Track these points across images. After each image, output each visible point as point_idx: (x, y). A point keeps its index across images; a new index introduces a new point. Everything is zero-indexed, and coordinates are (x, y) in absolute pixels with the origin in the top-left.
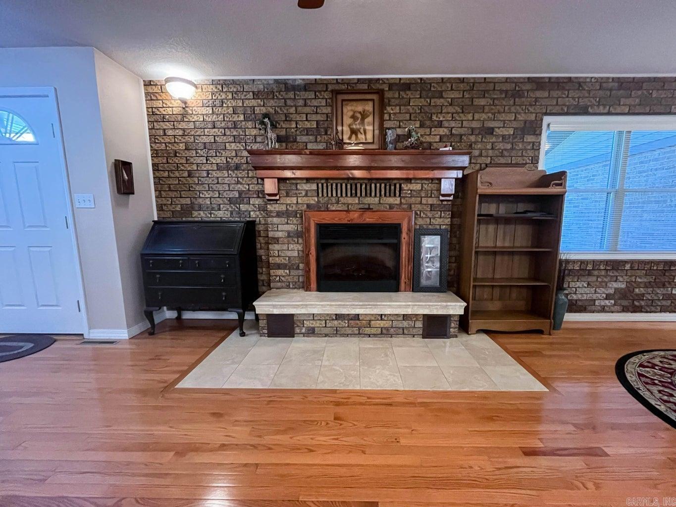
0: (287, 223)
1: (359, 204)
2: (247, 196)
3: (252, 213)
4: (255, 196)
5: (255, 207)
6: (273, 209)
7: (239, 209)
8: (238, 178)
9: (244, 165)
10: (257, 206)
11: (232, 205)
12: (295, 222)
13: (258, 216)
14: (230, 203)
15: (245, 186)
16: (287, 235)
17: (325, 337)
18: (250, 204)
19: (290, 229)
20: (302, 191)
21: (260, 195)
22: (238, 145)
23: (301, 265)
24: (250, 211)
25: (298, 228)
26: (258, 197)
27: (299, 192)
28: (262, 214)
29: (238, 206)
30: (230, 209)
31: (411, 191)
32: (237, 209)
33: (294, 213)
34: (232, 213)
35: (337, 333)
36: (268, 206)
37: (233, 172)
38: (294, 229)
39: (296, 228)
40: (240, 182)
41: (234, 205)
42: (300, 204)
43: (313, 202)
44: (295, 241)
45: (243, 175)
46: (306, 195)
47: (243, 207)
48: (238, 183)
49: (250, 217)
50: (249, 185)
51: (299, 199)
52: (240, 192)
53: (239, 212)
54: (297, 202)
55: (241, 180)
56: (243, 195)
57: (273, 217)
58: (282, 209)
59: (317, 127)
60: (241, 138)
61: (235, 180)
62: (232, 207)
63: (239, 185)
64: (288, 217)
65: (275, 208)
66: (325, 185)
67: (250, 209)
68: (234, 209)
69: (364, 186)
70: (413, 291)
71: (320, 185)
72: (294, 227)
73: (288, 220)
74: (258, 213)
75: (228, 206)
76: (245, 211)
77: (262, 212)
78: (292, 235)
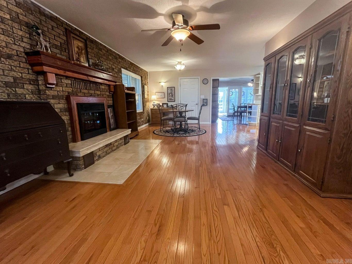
0: (59, 103)
1: (88, 93)
2: (22, 82)
3: (27, 96)
4: (28, 83)
5: (29, 91)
6: (50, 94)
7: (16, 92)
8: (11, 66)
9: (15, 57)
10: (30, 90)
11: (8, 88)
12: (63, 102)
13: (32, 98)
14: (7, 87)
15: (19, 73)
16: (60, 111)
17: (104, 157)
18: (24, 88)
19: (61, 107)
20: (64, 84)
21: (32, 83)
22: (7, 38)
23: (69, 128)
24: (25, 94)
25: (65, 106)
26: (30, 84)
27: (63, 84)
28: (34, 97)
29: (14, 89)
30: (7, 92)
31: (102, 89)
32: (13, 92)
33: (62, 97)
34: (8, 95)
35: (107, 153)
36: (47, 92)
37: (6, 60)
38: (63, 107)
39: (64, 106)
40: (13, 70)
41: (10, 88)
42: (64, 91)
43: (71, 91)
44: (64, 114)
45: (15, 64)
46: (67, 86)
47: (19, 91)
48: (11, 70)
49: (26, 99)
50: (21, 73)
51: (64, 88)
52: (15, 79)
53: (16, 94)
54: (63, 90)
55: (14, 68)
56: (18, 81)
57: (50, 99)
58: (55, 94)
59: (61, 46)
60: (10, 34)
61: (8, 67)
62: (8, 90)
63: (13, 72)
64: (59, 99)
65: (51, 93)
66: (74, 81)
67: (25, 93)
68: (11, 92)
69: (89, 85)
70: (110, 131)
71: (72, 81)
72: (63, 105)
73: (59, 101)
74: (31, 96)
75: (4, 89)
76: (21, 94)
77: (35, 95)
78: (62, 110)
